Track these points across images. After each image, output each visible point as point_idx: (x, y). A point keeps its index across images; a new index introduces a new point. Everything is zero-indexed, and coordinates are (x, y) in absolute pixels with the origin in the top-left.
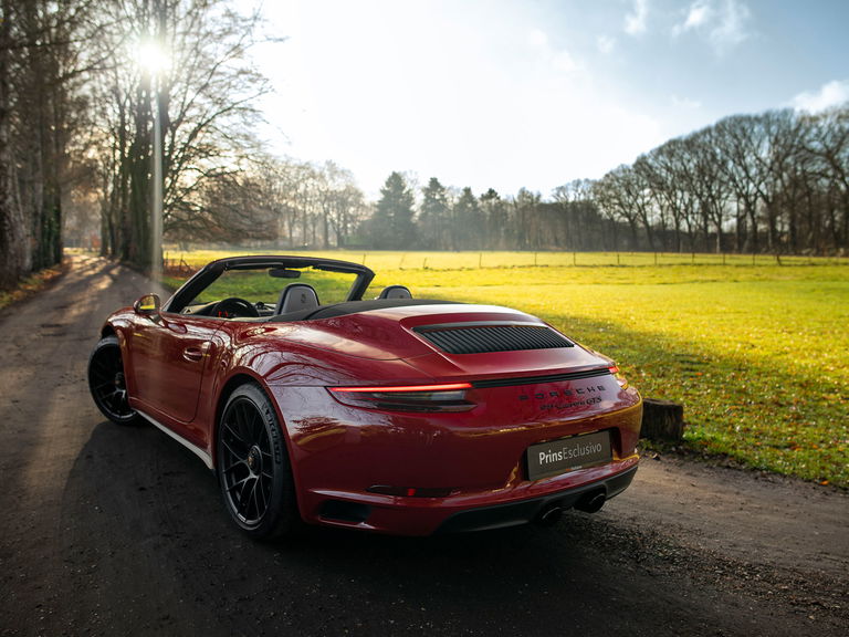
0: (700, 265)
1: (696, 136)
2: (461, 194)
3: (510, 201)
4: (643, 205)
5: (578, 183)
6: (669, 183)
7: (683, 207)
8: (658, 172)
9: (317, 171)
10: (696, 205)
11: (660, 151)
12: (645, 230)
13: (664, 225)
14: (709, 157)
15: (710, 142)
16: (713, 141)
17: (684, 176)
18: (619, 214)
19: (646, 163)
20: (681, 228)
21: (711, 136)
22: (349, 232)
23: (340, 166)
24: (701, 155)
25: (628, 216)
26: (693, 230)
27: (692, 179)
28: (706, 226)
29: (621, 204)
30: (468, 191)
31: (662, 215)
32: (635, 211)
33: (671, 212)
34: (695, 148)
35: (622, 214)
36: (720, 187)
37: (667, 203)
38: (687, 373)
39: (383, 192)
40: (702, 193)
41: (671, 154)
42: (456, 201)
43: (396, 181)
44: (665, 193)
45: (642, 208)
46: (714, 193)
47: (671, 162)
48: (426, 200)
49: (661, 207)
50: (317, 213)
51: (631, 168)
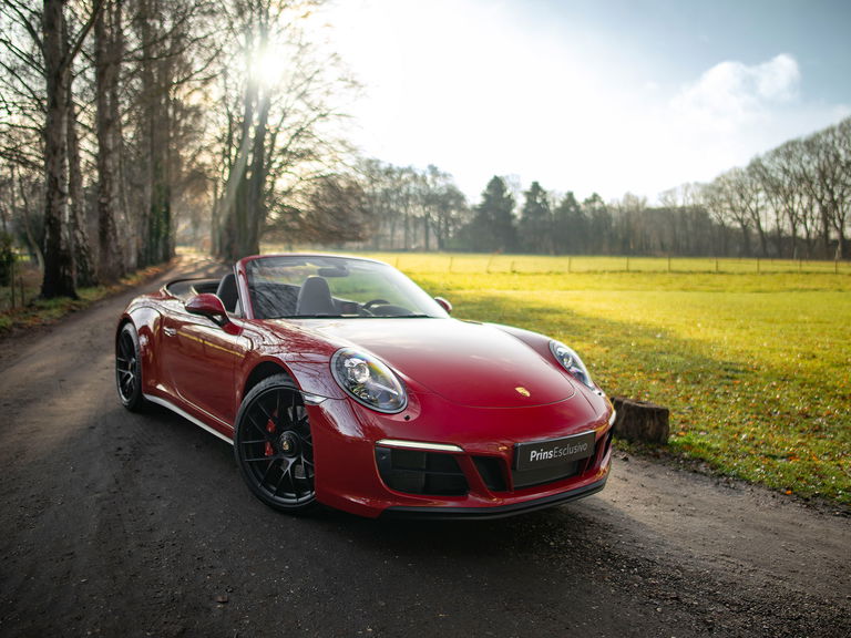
0: (808, 273)
1: (818, 136)
2: (563, 197)
3: (615, 205)
4: (757, 210)
5: (687, 187)
6: (786, 186)
7: (801, 213)
8: (774, 175)
9: (420, 174)
10: (817, 209)
11: (777, 152)
12: (759, 237)
13: (780, 231)
14: (832, 159)
15: (833, 142)
16: (837, 142)
17: (803, 178)
18: (730, 220)
19: (762, 166)
20: (799, 234)
21: (834, 136)
22: (451, 235)
23: (441, 170)
24: (822, 156)
25: (741, 221)
26: (812, 236)
27: (811, 183)
28: (827, 232)
29: (733, 209)
30: (570, 195)
31: (778, 220)
32: (748, 215)
33: (787, 217)
34: (816, 150)
35: (734, 219)
36: (843, 191)
37: (783, 208)
38: (726, 381)
39: (485, 195)
40: (823, 197)
41: (789, 156)
42: (558, 204)
43: (497, 185)
44: (781, 197)
45: (755, 213)
46: (836, 197)
47: (789, 164)
48: (527, 204)
49: (777, 212)
50: (418, 216)
51: (744, 170)
